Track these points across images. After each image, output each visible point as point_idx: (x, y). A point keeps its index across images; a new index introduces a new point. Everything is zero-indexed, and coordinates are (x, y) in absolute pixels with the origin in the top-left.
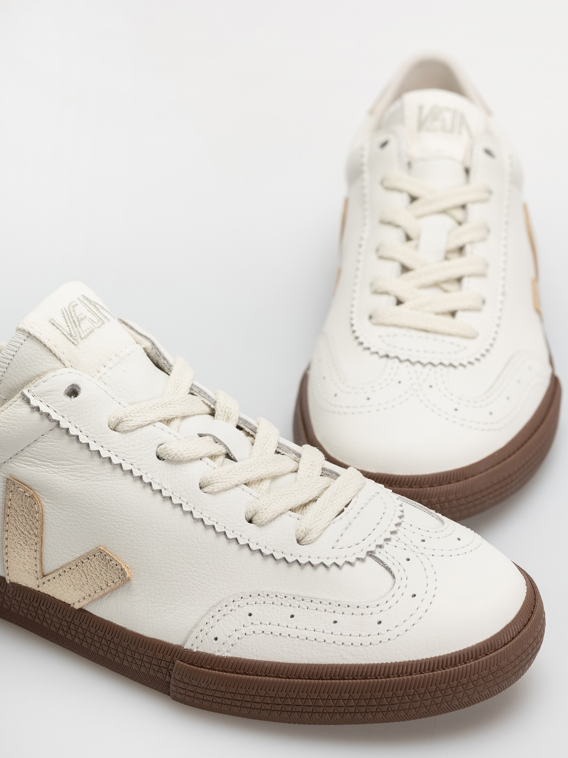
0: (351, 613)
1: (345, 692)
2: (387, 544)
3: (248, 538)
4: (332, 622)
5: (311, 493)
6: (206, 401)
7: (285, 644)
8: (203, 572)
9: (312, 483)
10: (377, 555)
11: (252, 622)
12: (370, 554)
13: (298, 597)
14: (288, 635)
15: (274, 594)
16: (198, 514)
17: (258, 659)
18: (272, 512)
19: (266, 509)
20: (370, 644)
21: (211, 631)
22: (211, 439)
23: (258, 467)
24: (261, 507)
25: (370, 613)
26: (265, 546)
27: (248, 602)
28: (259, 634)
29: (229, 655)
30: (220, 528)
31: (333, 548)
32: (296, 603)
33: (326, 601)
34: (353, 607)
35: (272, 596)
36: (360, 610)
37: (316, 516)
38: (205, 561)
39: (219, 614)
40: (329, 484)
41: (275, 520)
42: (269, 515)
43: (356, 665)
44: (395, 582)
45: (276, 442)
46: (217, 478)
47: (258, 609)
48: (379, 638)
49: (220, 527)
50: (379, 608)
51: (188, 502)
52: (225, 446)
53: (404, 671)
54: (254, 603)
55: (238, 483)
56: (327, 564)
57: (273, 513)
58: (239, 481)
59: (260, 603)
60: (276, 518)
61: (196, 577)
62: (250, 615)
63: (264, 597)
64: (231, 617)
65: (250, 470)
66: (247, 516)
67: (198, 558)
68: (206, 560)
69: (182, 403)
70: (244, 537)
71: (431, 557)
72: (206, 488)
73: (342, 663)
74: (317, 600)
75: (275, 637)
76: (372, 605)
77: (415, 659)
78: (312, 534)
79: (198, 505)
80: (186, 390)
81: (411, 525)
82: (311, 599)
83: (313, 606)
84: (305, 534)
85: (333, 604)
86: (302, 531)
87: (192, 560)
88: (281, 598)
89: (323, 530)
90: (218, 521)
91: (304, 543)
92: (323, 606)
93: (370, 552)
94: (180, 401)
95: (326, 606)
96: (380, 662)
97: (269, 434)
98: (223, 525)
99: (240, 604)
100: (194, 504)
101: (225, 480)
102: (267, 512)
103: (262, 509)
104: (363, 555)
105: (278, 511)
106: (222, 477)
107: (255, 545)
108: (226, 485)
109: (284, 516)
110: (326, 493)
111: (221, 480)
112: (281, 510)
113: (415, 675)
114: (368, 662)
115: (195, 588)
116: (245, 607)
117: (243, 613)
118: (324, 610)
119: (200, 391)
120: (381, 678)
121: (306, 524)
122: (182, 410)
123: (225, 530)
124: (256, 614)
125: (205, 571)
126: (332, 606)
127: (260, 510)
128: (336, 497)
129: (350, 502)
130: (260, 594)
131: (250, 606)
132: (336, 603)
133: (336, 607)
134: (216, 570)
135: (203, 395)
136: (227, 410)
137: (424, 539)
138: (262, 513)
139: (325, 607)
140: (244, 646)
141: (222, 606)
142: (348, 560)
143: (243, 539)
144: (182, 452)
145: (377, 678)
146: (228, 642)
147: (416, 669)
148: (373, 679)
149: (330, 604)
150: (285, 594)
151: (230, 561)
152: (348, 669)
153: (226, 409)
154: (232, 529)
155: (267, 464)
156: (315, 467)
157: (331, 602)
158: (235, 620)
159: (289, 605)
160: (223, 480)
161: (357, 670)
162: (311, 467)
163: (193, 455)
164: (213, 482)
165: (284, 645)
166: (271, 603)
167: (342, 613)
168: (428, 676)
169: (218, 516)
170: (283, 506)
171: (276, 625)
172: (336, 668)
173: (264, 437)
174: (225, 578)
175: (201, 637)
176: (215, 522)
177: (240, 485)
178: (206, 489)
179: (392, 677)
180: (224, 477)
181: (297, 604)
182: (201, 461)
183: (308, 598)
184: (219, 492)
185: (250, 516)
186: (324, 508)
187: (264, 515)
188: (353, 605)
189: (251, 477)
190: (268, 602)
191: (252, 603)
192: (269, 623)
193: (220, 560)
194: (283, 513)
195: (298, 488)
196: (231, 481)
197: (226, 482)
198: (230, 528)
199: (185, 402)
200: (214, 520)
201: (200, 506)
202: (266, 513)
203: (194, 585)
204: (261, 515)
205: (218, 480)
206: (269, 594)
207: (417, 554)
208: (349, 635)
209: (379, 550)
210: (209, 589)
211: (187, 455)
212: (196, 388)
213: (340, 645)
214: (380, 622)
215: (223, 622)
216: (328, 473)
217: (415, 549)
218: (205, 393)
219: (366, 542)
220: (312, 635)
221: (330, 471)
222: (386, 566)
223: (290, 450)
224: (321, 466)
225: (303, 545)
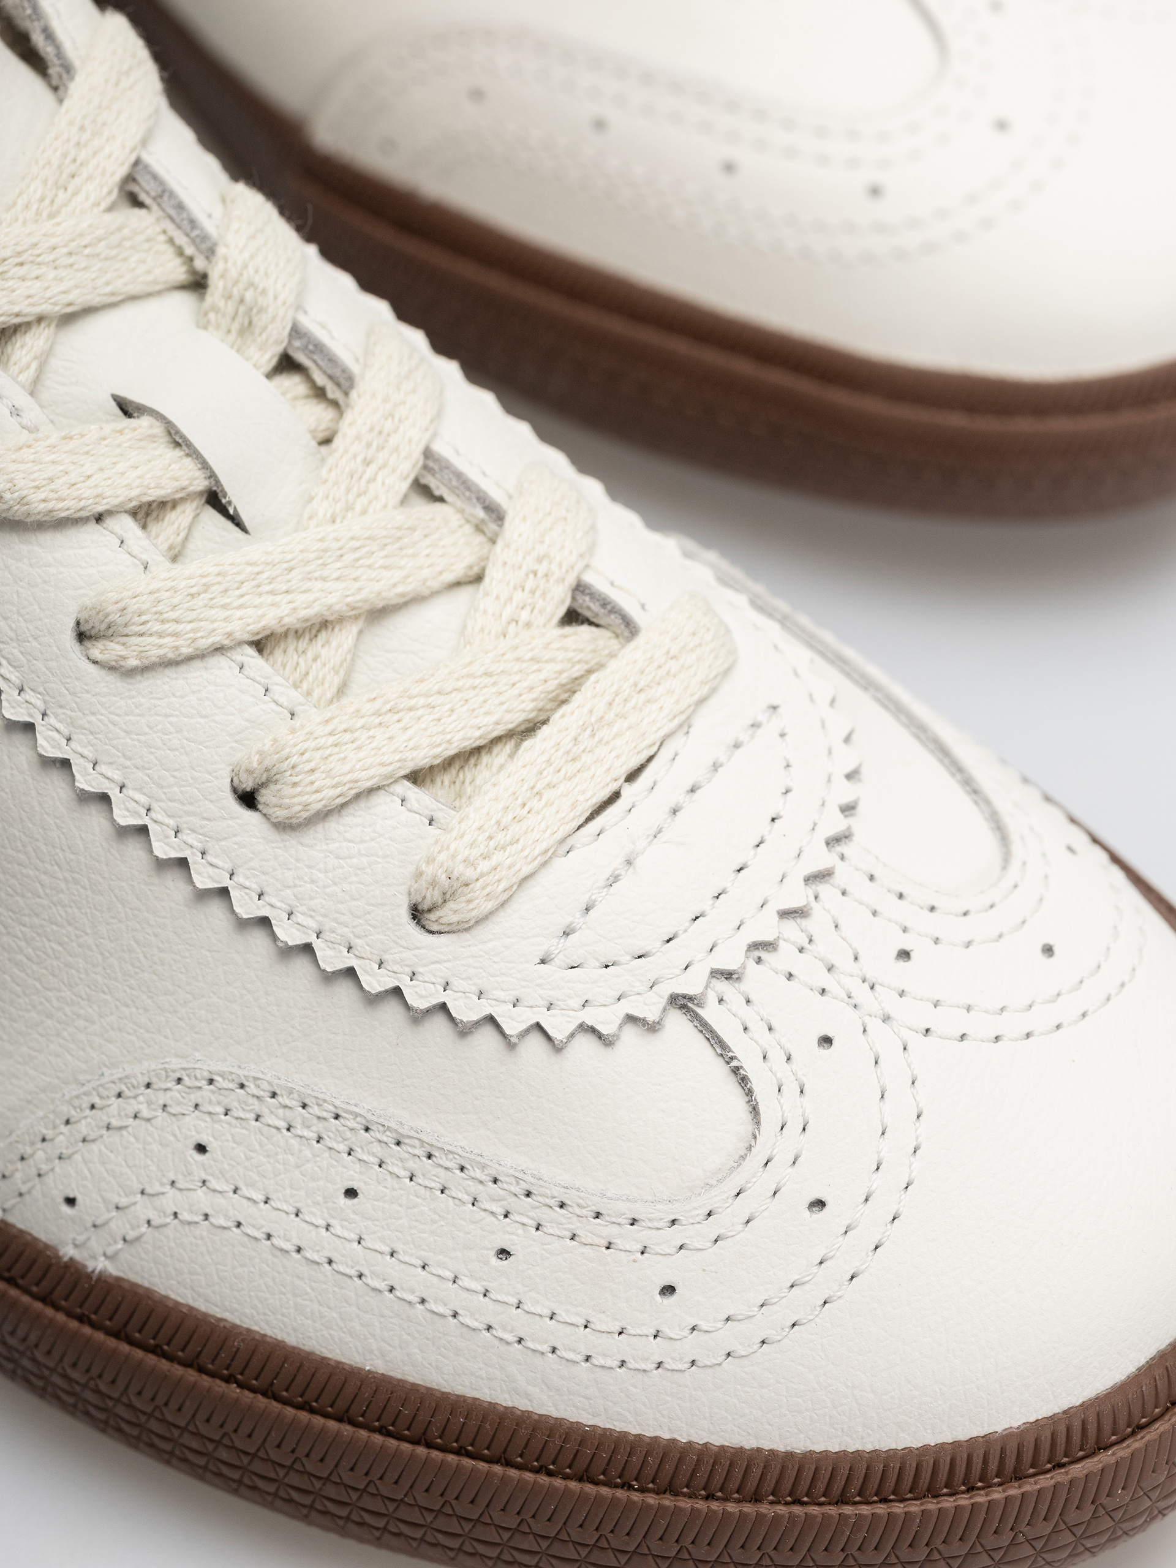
0: (569, 1235)
1: (505, 1506)
2: (759, 960)
3: (228, 866)
4: (493, 1252)
5: (504, 707)
6: (181, 240)
7: (313, 1290)
8: (53, 949)
9: (518, 659)
10: (710, 1013)
11: (204, 1177)
12: (682, 1003)
13: (381, 1128)
14: (326, 1260)
15: (295, 1096)
16: (54, 740)
17: (211, 1312)
18: (335, 786)
19: (313, 771)
20: (619, 1364)
21: (57, 1169)
22: (158, 429)
23: (317, 574)
24: (294, 760)
25: (640, 1247)
26: (288, 908)
27: (200, 1101)
28: (224, 1228)
29: (113, 1269)
30: (128, 810)
31: (543, 962)
32: (369, 1149)
33: (483, 1167)
34: (578, 1211)
35: (288, 1102)
36: (604, 1230)
37: (498, 823)
38: (63, 914)
39: (89, 1120)
40: (586, 662)
41: (344, 812)
42: (319, 796)
43: (559, 1422)
44: (755, 1137)
45: (421, 448)
46: (144, 618)
47: (232, 1135)
48: (657, 1350)
49: (132, 805)
50: (676, 1235)
51: (26, 688)
52: (205, 465)
53: (734, 1484)
54: (222, 1110)
55: (226, 642)
56: (508, 1032)
57: (338, 791)
58: (229, 635)
59: (242, 1115)
60: (343, 806)
61: (25, 960)
62: (201, 1149)
63: (258, 1097)
64: (132, 1140)
65: (284, 588)
66: (235, 779)
67: (40, 897)
68: (69, 910)
69: (71, 260)
70: (214, 861)
71: (916, 1041)
72: (100, 645)
73: (510, 1404)
74: (451, 1156)
75: (278, 1253)
76: (650, 1220)
77: (781, 1447)
78: (469, 901)
79: (61, 707)
80: (105, 190)
81: (872, 878)
82: (429, 1149)
83: (431, 1174)
84: (444, 894)
85: (505, 1186)
86: (433, 883)
87: (18, 898)
88: (319, 1118)
89: (515, 887)
90: (127, 782)
91: (435, 928)
92: (470, 1183)
93: (684, 997)
94: (65, 250)
95: (480, 1187)
96: (650, 1433)
97: (396, 418)
98: (143, 799)
99: (169, 1102)
100: (47, 698)
101: (171, 627)
102: (312, 783)
103: (297, 770)
104: (650, 1007)
105: (356, 782)
106: (165, 616)
107: (251, 898)
108: (177, 648)
109: (379, 799)
110: (563, 716)
111: (157, 627)
112: (368, 779)
113: (772, 1503)
114: (603, 1423)
115: (18, 996)
116: (187, 1119)
117: (175, 1136)
118: (471, 1200)
119: (164, 193)
120: (642, 1490)
121: (454, 857)
122: (64, 292)
123: (146, 821)
124: (224, 1156)
125: (60, 948)
126: (502, 1192)
127: (288, 773)
128: (597, 738)
129: (650, 759)
130: (246, 1083)
131: (207, 1118)
132: (518, 1183)
133: (514, 1199)
134: (102, 954)
135: (173, 212)
136: (249, 296)
137: (908, 948)
138: (295, 784)
139: (475, 1188)
140: (165, 1255)
141: (105, 1093)
142: (590, 1022)
143: (210, 870)
144: (24, 493)
145: (630, 1487)
146: (112, 1225)
147: (778, 1482)
148: (616, 1486)
149: (495, 1181)
150: (335, 1107)
151: (156, 935)
152: (524, 1432)
153: (246, 289)
154: (171, 822)
155: (358, 560)
156: (548, 581)
157: (499, 1177)
158: (146, 1156)
159: (347, 1149)
160: (167, 626)
161: (559, 1443)
162: (530, 583)
163: (67, 507)
164: (126, 631)
165: (309, 1290)
166: (283, 1125)
167: (534, 1224)
168: (819, 1519)
169: (128, 763)
170: (383, 764)
171: (287, 1213)
172: (484, 1419)
173: (371, 430)
174: (128, 991)
175: (19, 1182)
176: (112, 785)
177: (231, 648)
178: (97, 650)
179: (684, 1495)
180: (173, 615)
181: (374, 1155)
182: (98, 527)
183: (417, 1143)
184: (145, 669)
185: (248, 785)
186: (539, 787)
187: (300, 794)
188: (579, 1206)
189: (282, 618)
190: (271, 1122)
191: (211, 1110)
192: (263, 1198)
193: (120, 921)
194: (379, 788)
195: (460, 684)
196: (199, 635)
197: (175, 635)
198: (169, 816)
199: (87, 251)
200: (109, 774)
201: (69, 712)
202: (308, 789)
203: (18, 984)
204: (288, 791)
205: (149, 625)
206: (278, 1092)
207: (867, 1019)
208: (549, 1314)
209: (722, 986)
210: (69, 1013)
211: (42, 506)
212: (148, 177)
213: (508, 1343)
214: (669, 1290)
215: (100, 1151)
216: (595, 607)
217: (862, 993)
218: (180, 207)
219: (677, 953)
220: (412, 1283)
221: (605, 603)
222: (734, 1063)
223: (469, 489)
224: (571, 580)
225: (432, 932)
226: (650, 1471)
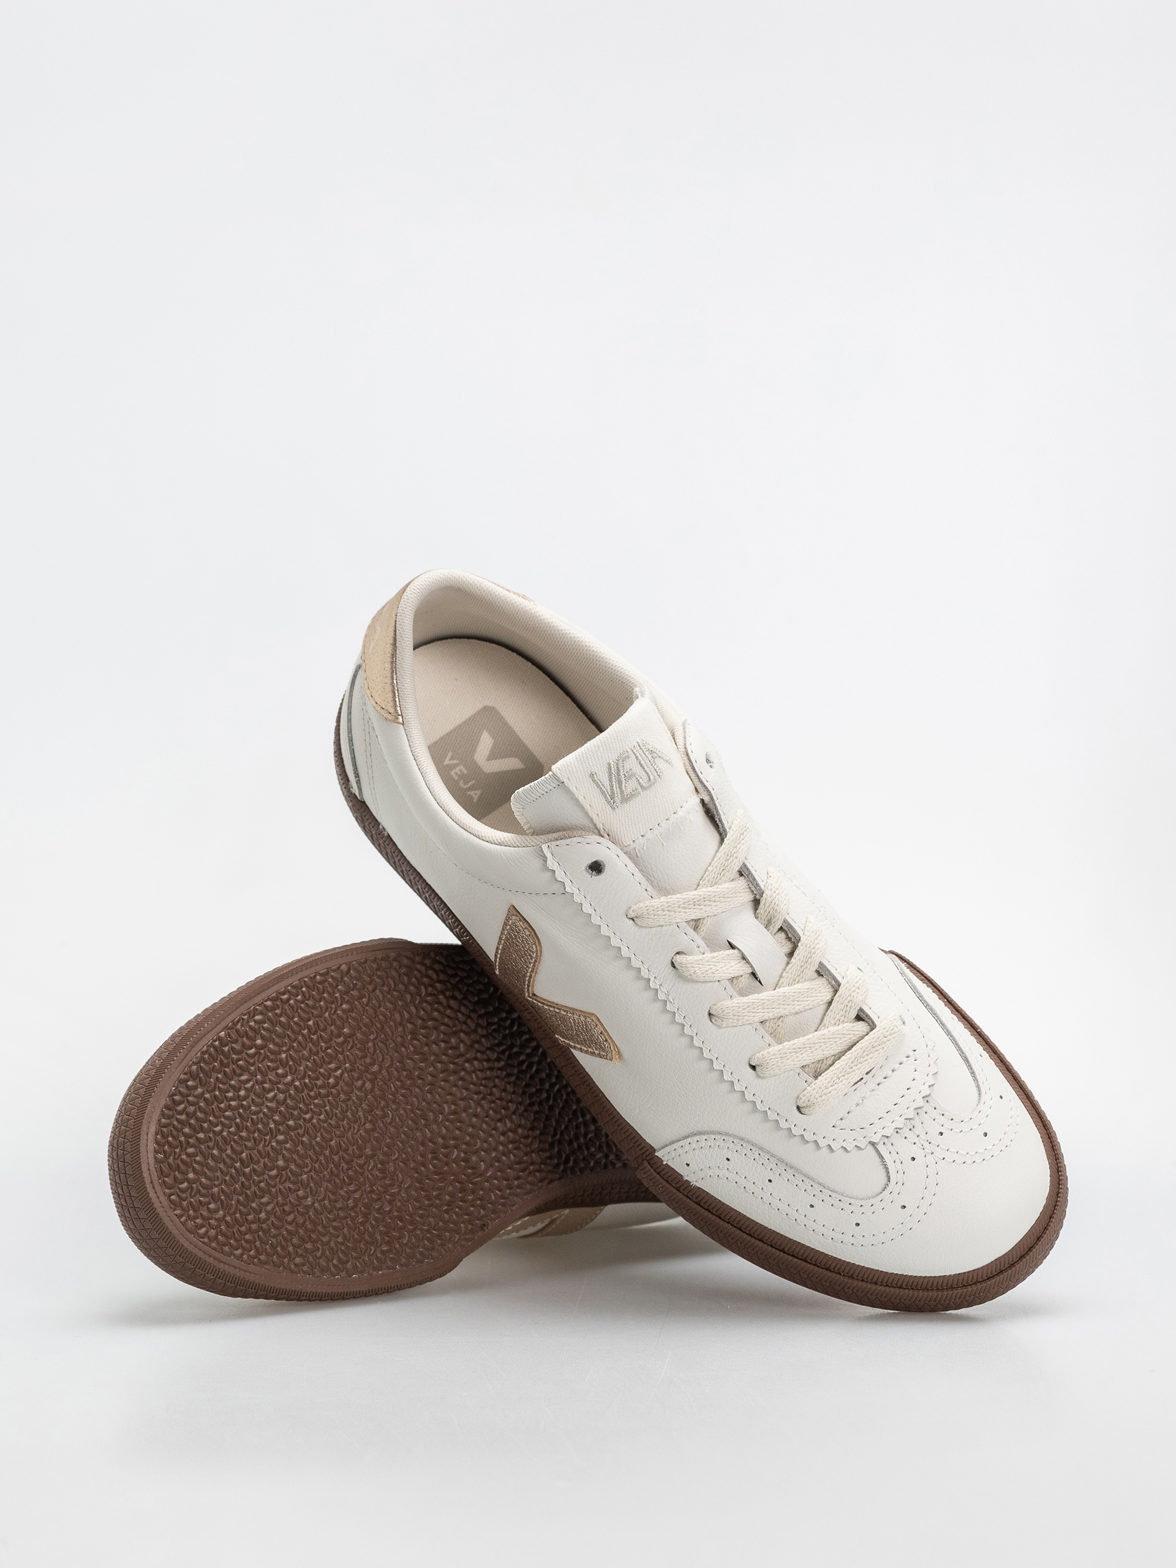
0: (831, 1204)
2: (897, 1133)
3: (745, 1085)
4: (809, 1205)
5: (832, 1049)
6: (753, 889)
10: (880, 1147)
11: (728, 1167)
12: (873, 1144)
13: (781, 1164)
14: (761, 1197)
15: (757, 1151)
18: (779, 1070)
19: (773, 1065)
20: (840, 1242)
21: (685, 1156)
22: (739, 954)
24: (768, 1059)
25: (851, 1211)
26: (761, 1100)
27: (729, 1146)
28: (732, 1183)
31: (834, 1127)
33: (809, 1180)
34: (835, 1198)
35: (755, 1152)
36: (842, 1205)
37: (826, 1086)
40: (860, 1034)
42: (773, 1071)
43: (822, 1253)
44: (888, 1185)
45: (818, 962)
46: (729, 1012)
47: (737, 1158)
48: (852, 1240)
49: (719, 1064)
50: (862, 1210)
51: (692, 1026)
52: (752, 967)
54: (736, 1151)
55: (752, 1022)
56: (820, 1145)
59: (741, 1153)
60: (780, 1074)
62: (728, 1159)
63: (746, 1149)
65: (772, 1007)
66: (750, 1062)
70: (741, 1083)
71: (940, 1161)
72: (715, 1018)
74: (800, 1176)
75: (747, 1193)
76: (855, 1204)
78: (816, 1104)
79: (702, 1033)
81: (935, 1109)
82: (794, 1173)
83: (794, 1181)
84: (807, 1104)
85: (815, 1188)
86: (805, 1101)
88: (763, 1158)
89: (827, 1105)
90: (718, 1057)
91: (804, 1113)
92: (804, 1185)
93: (873, 1142)
98: (722, 1063)
99: (720, 1145)
100: (697, 1029)
102: (773, 1068)
104: (863, 1144)
105: (786, 1069)
106: (735, 1014)
107: (751, 1095)
108: (737, 1023)
110: (850, 1054)
111: (733, 1017)
112: (789, 1068)
113: (880, 1285)
116: (725, 1150)
117: (721, 1154)
118: (804, 1189)
119: (750, 873)
121: (811, 1095)
123: (723, 1069)
124: (734, 1163)
126: (813, 1189)
127: (766, 1065)
128: (858, 1061)
129: (874, 1068)
130: (743, 1144)
131: (731, 1151)
132: (819, 1187)
133: (817, 1191)
135: (751, 879)
137: (942, 1132)
138: (767, 1068)
139: (806, 1187)
142: (844, 1146)
143: (740, 1085)
144: (698, 974)
149: (812, 1186)
150: (768, 1156)
153: (773, 903)
154: (730, 1071)
156: (850, 1009)
158: (712, 1158)
159: (770, 1168)
160: (735, 1017)
162: (845, 1008)
163: (710, 977)
166: (753, 1158)
167: (822, 1200)
169: (718, 1052)
170: (794, 1064)
171: (751, 1183)
177: (754, 1023)
181: (778, 1172)
182: (718, 984)
183: (791, 1170)
184: (727, 1027)
185: (753, 1064)
186: (839, 1076)
187: (768, 1071)
189: (770, 1015)
190: (749, 1157)
192: (745, 1177)
194: (792, 1070)
195: (819, 1041)
197: (737, 1019)
198: (730, 1069)
201: (703, 1035)
204: (765, 1069)
205: (731, 1015)
206: (752, 1149)
207: (927, 1153)
208: (823, 1225)
209: (886, 1140)
212: (745, 868)
213: (810, 1230)
214: (858, 1224)
215: (698, 1153)
216: (865, 1016)
217: (926, 1145)
218: (754, 879)
219: (873, 1128)
220: (784, 1208)
221: (867, 1015)
222: (885, 1163)
223: (831, 975)
224: (858, 1008)
225: (802, 1114)
226: (846, 1271)
